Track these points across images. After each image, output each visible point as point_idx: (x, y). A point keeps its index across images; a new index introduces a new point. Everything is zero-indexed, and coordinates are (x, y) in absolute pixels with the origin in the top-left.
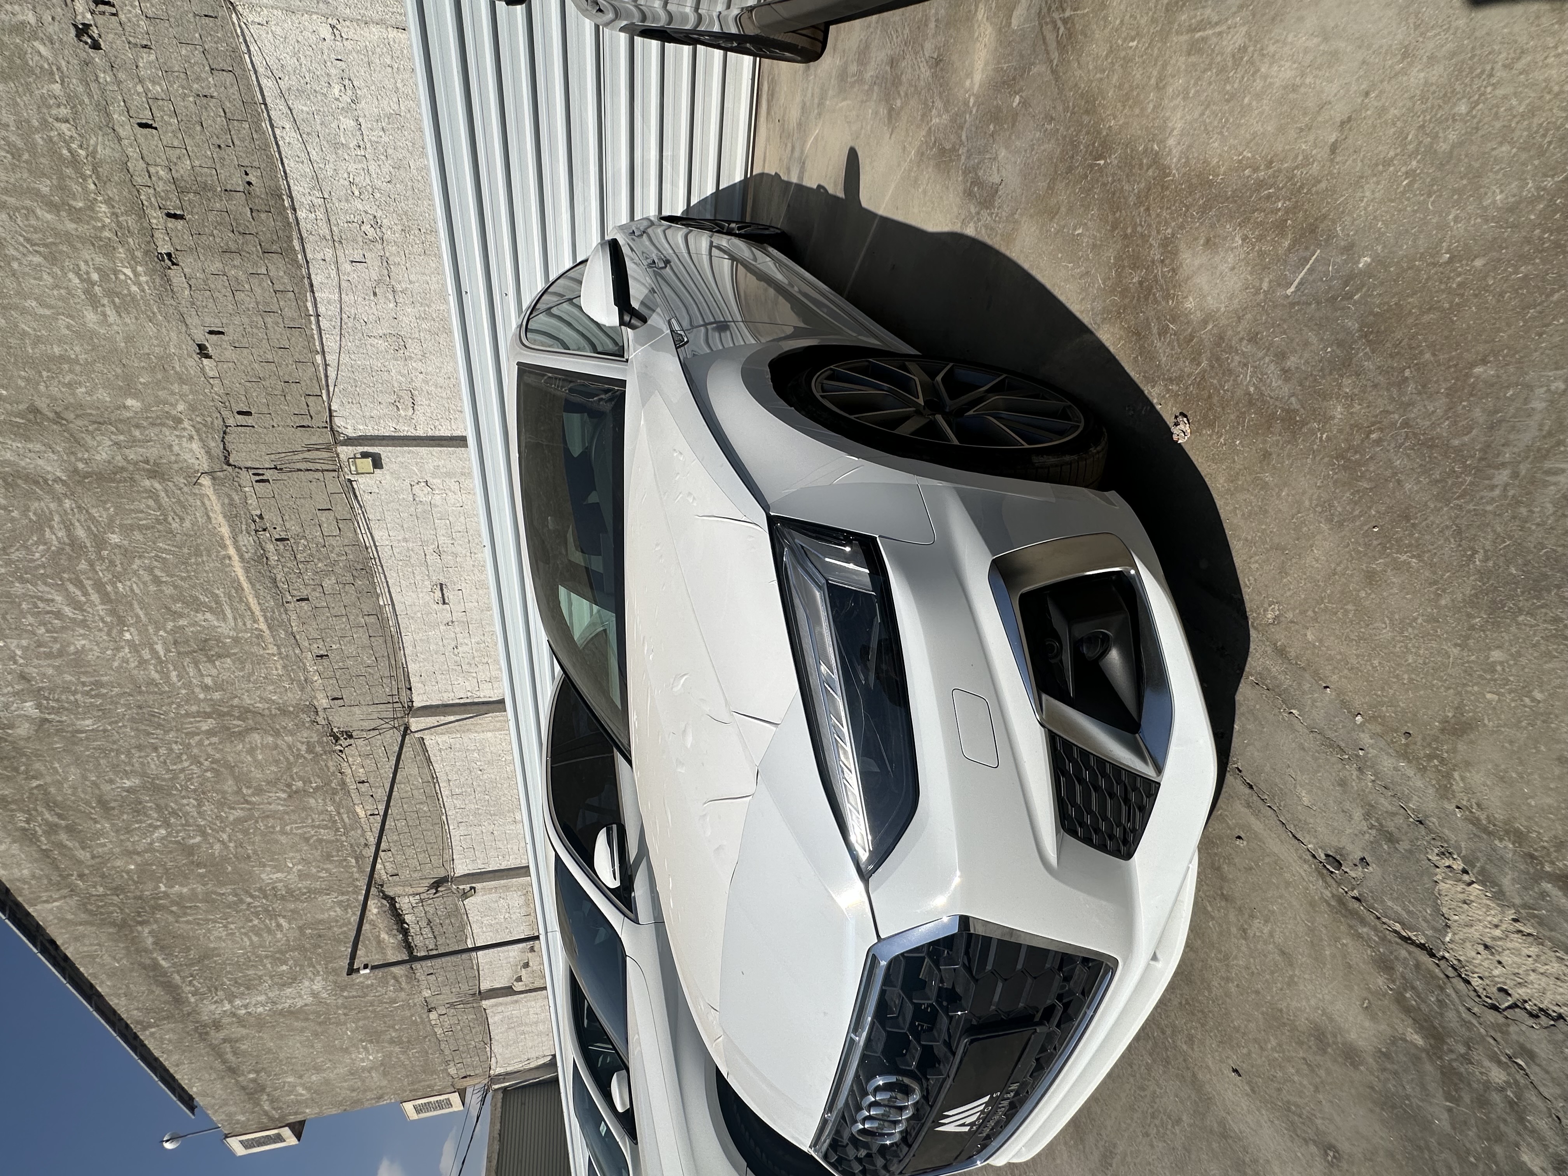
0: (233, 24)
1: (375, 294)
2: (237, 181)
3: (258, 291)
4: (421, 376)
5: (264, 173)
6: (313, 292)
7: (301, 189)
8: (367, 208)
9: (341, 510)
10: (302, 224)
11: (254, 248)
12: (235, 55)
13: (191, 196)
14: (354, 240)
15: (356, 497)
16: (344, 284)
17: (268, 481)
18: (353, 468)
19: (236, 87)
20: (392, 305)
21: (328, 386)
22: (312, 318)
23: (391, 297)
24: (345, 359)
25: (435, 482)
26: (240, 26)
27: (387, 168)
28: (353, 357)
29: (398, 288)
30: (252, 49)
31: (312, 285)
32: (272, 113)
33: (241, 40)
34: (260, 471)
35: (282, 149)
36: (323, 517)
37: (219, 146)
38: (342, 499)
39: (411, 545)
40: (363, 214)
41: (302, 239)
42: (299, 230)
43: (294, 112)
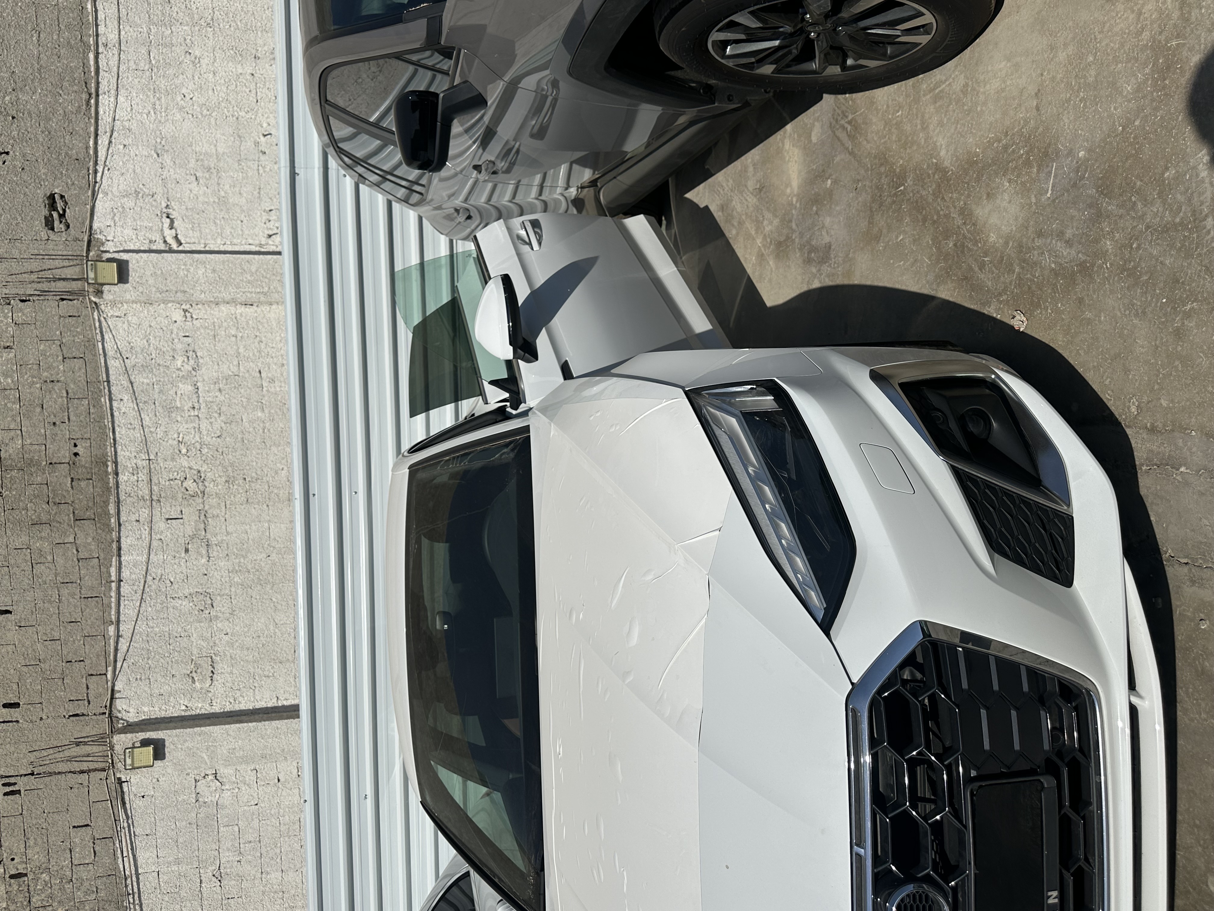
0: (94, 319)
1: (187, 551)
2: (65, 455)
3: (60, 561)
4: (226, 638)
5: (93, 443)
6: (119, 556)
7: (128, 454)
8: (192, 464)
9: (101, 827)
10: (122, 487)
11: (66, 517)
12: (90, 344)
13: (14, 473)
14: (174, 497)
15: (124, 803)
16: (155, 543)
17: (18, 792)
18: (129, 761)
19: (83, 371)
20: (204, 561)
21: (115, 661)
22: (113, 585)
23: (204, 552)
24: (142, 627)
25: (225, 772)
26: (99, 321)
27: (219, 423)
28: (151, 624)
29: (214, 541)
30: (106, 337)
31: (119, 549)
32: (113, 389)
33: (98, 331)
34: (12, 780)
35: (116, 419)
36: (78, 837)
37: (54, 424)
38: (106, 809)
39: (183, 868)
40: (187, 470)
41: (119, 502)
42: (118, 493)
43: (135, 385)
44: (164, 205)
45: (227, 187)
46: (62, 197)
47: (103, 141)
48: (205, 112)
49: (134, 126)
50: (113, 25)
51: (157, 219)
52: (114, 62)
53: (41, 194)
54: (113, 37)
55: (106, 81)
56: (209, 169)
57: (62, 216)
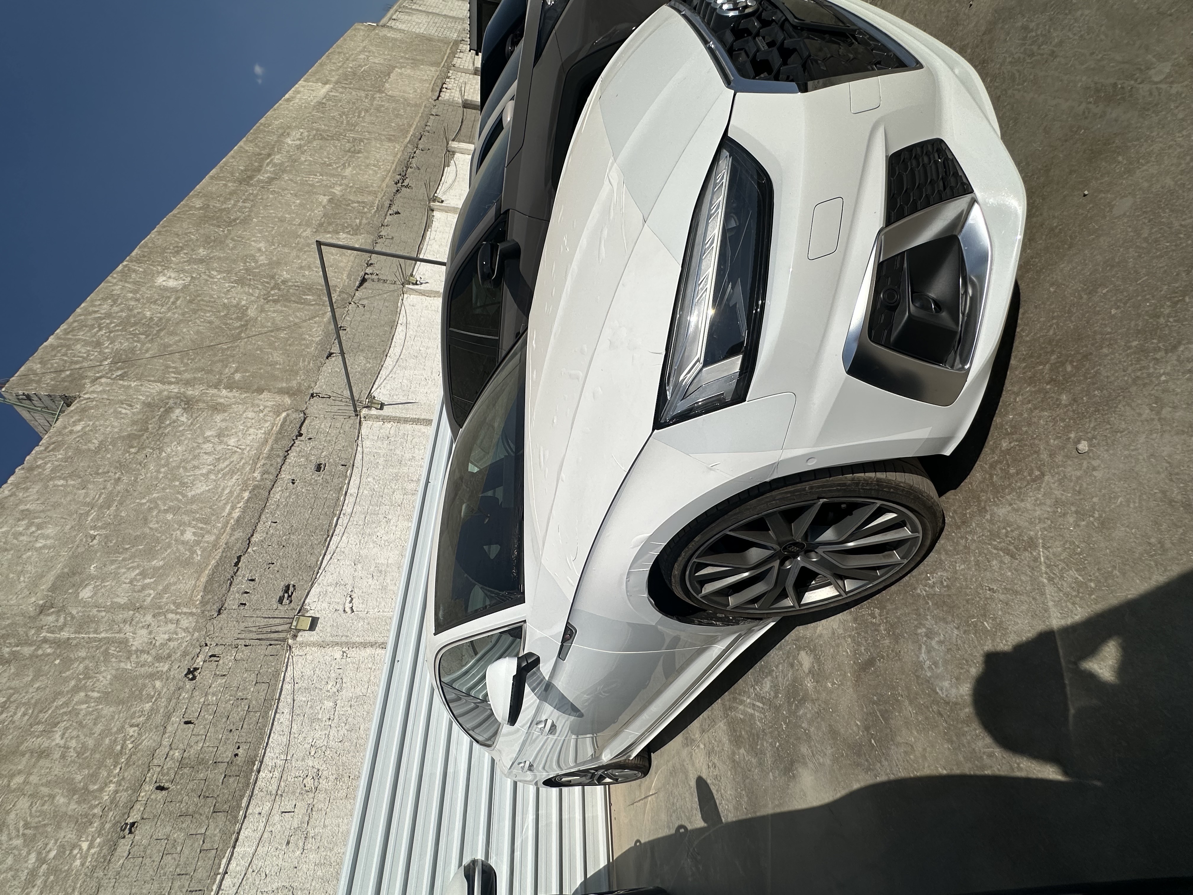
0: (285, 657)
1: (288, 843)
2: (228, 755)
3: (186, 852)
5: (251, 746)
8: (316, 764)
10: (258, 783)
11: (207, 810)
12: (277, 673)
13: (186, 770)
16: (266, 835)
19: (265, 692)
20: (298, 853)
23: (301, 844)
26: (288, 658)
27: (343, 731)
29: (312, 833)
30: (289, 669)
32: (280, 705)
33: (285, 665)
35: (274, 727)
37: (231, 730)
40: (310, 769)
41: (252, 796)
42: (253, 789)
43: (295, 702)
44: (350, 590)
45: (388, 581)
46: (294, 586)
47: (327, 557)
48: (387, 544)
49: (346, 552)
50: (351, 506)
51: (344, 598)
52: (346, 521)
53: (282, 584)
54: (349, 511)
55: (339, 530)
56: (381, 572)
57: (289, 596)
